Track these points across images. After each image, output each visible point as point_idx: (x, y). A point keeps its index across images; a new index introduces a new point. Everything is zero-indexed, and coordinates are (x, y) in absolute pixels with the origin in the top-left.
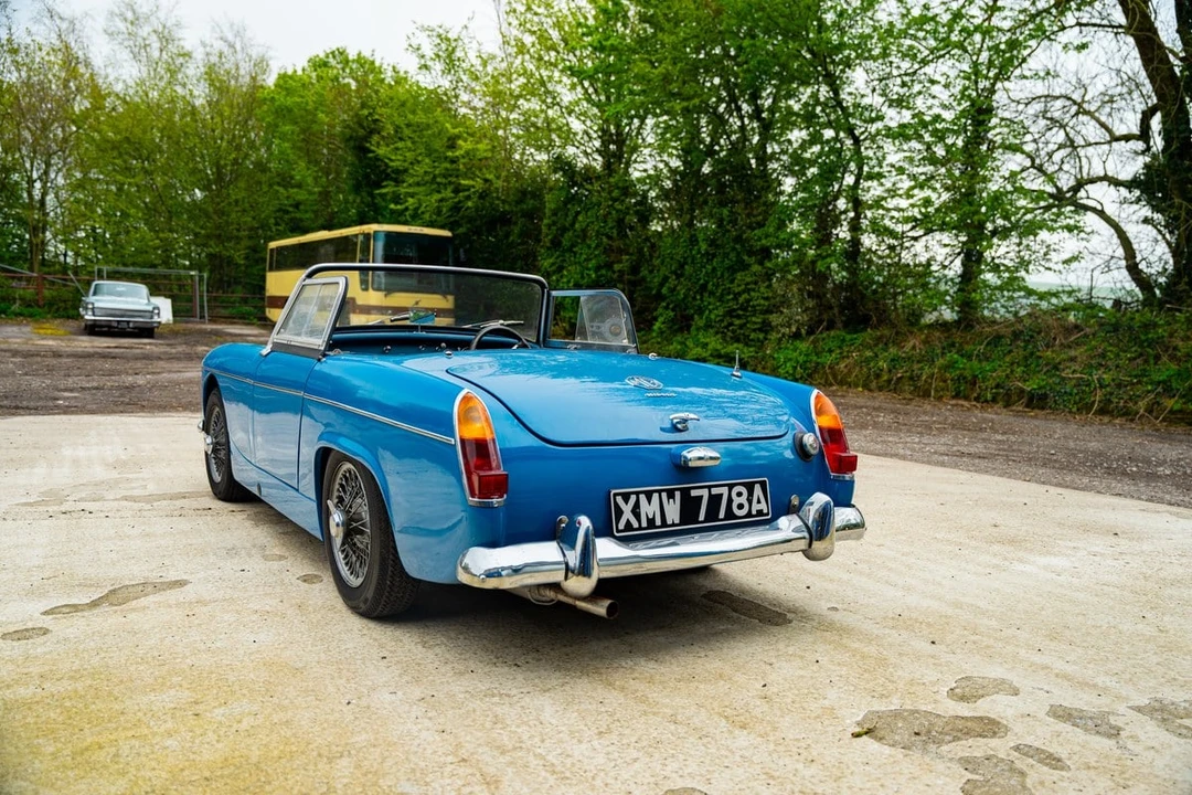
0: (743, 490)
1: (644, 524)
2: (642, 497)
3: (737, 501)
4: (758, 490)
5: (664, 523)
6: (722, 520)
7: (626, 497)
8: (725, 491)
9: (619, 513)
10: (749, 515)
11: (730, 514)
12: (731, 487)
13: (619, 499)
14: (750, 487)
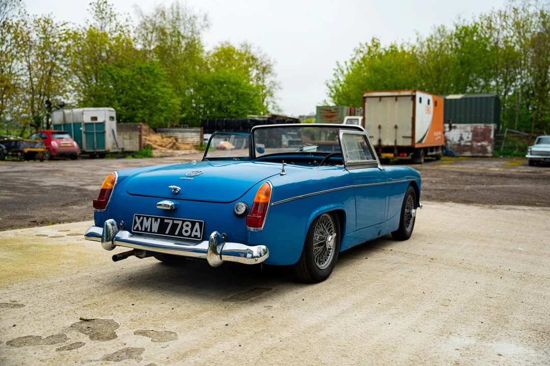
0: (190, 224)
1: (143, 230)
2: (145, 218)
3: (185, 228)
4: (197, 225)
5: (151, 231)
6: (176, 235)
7: (139, 217)
8: (180, 223)
9: (135, 223)
10: (190, 236)
11: (180, 234)
12: (184, 221)
13: (137, 218)
14: (193, 224)
